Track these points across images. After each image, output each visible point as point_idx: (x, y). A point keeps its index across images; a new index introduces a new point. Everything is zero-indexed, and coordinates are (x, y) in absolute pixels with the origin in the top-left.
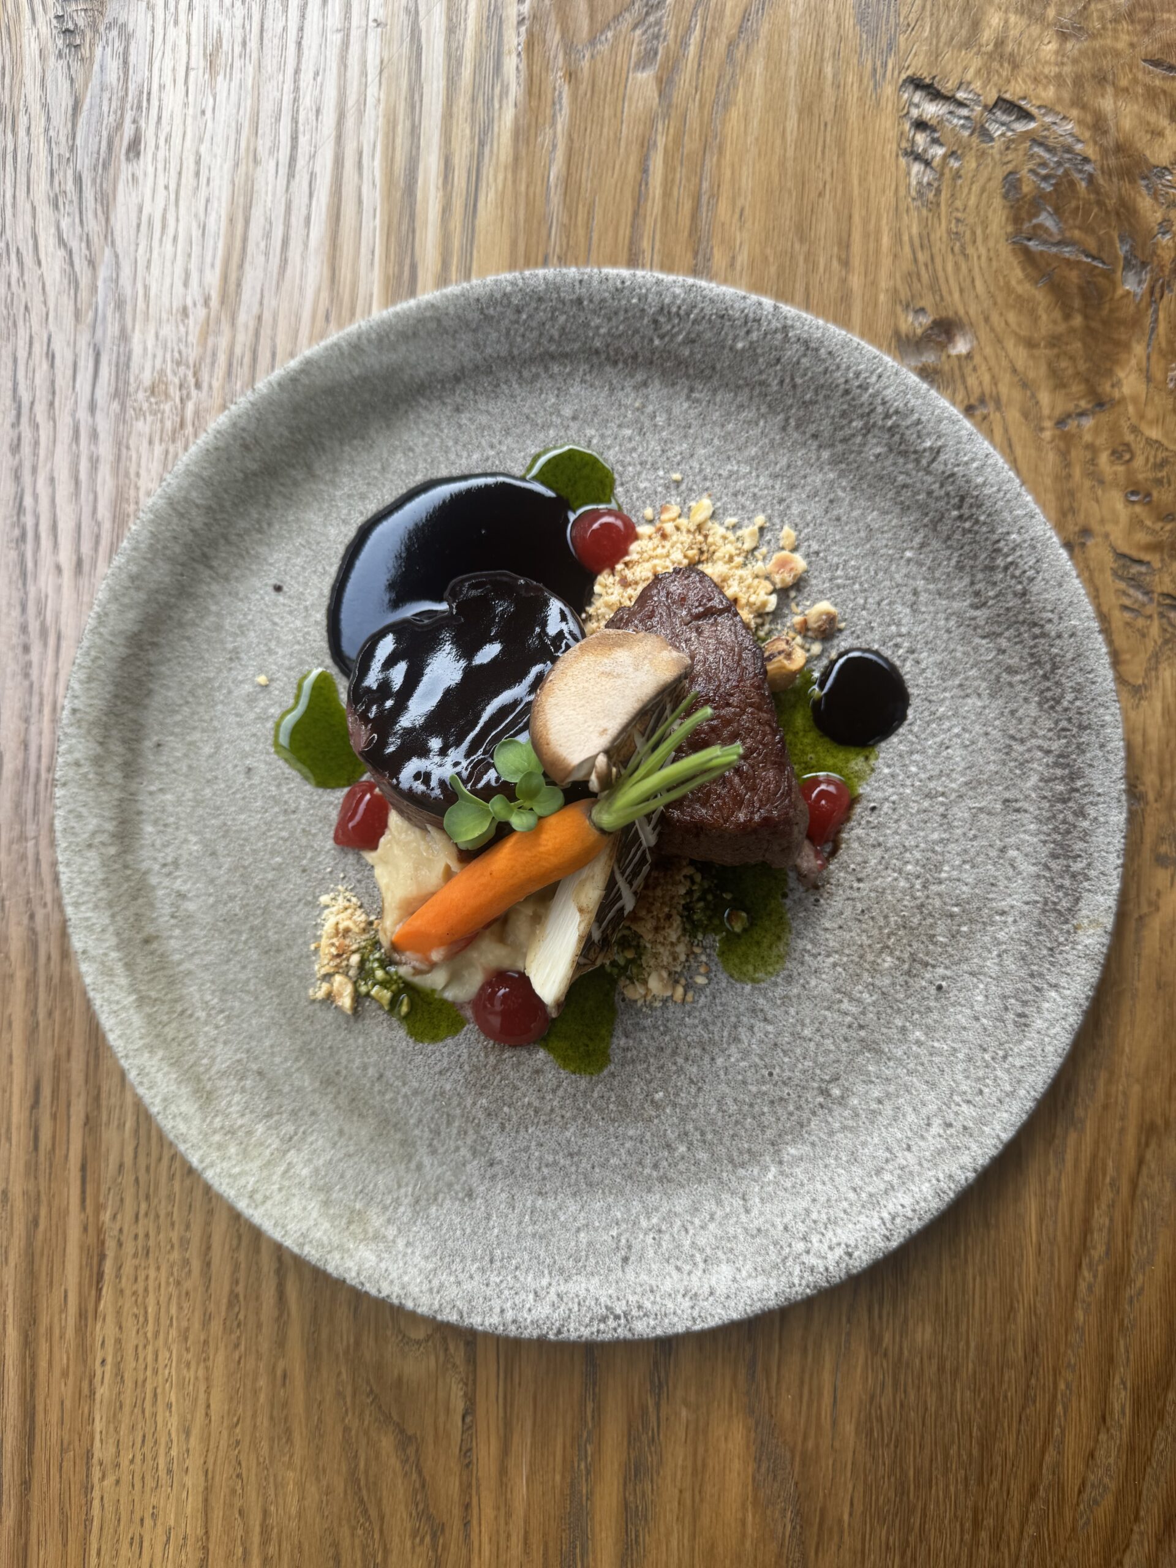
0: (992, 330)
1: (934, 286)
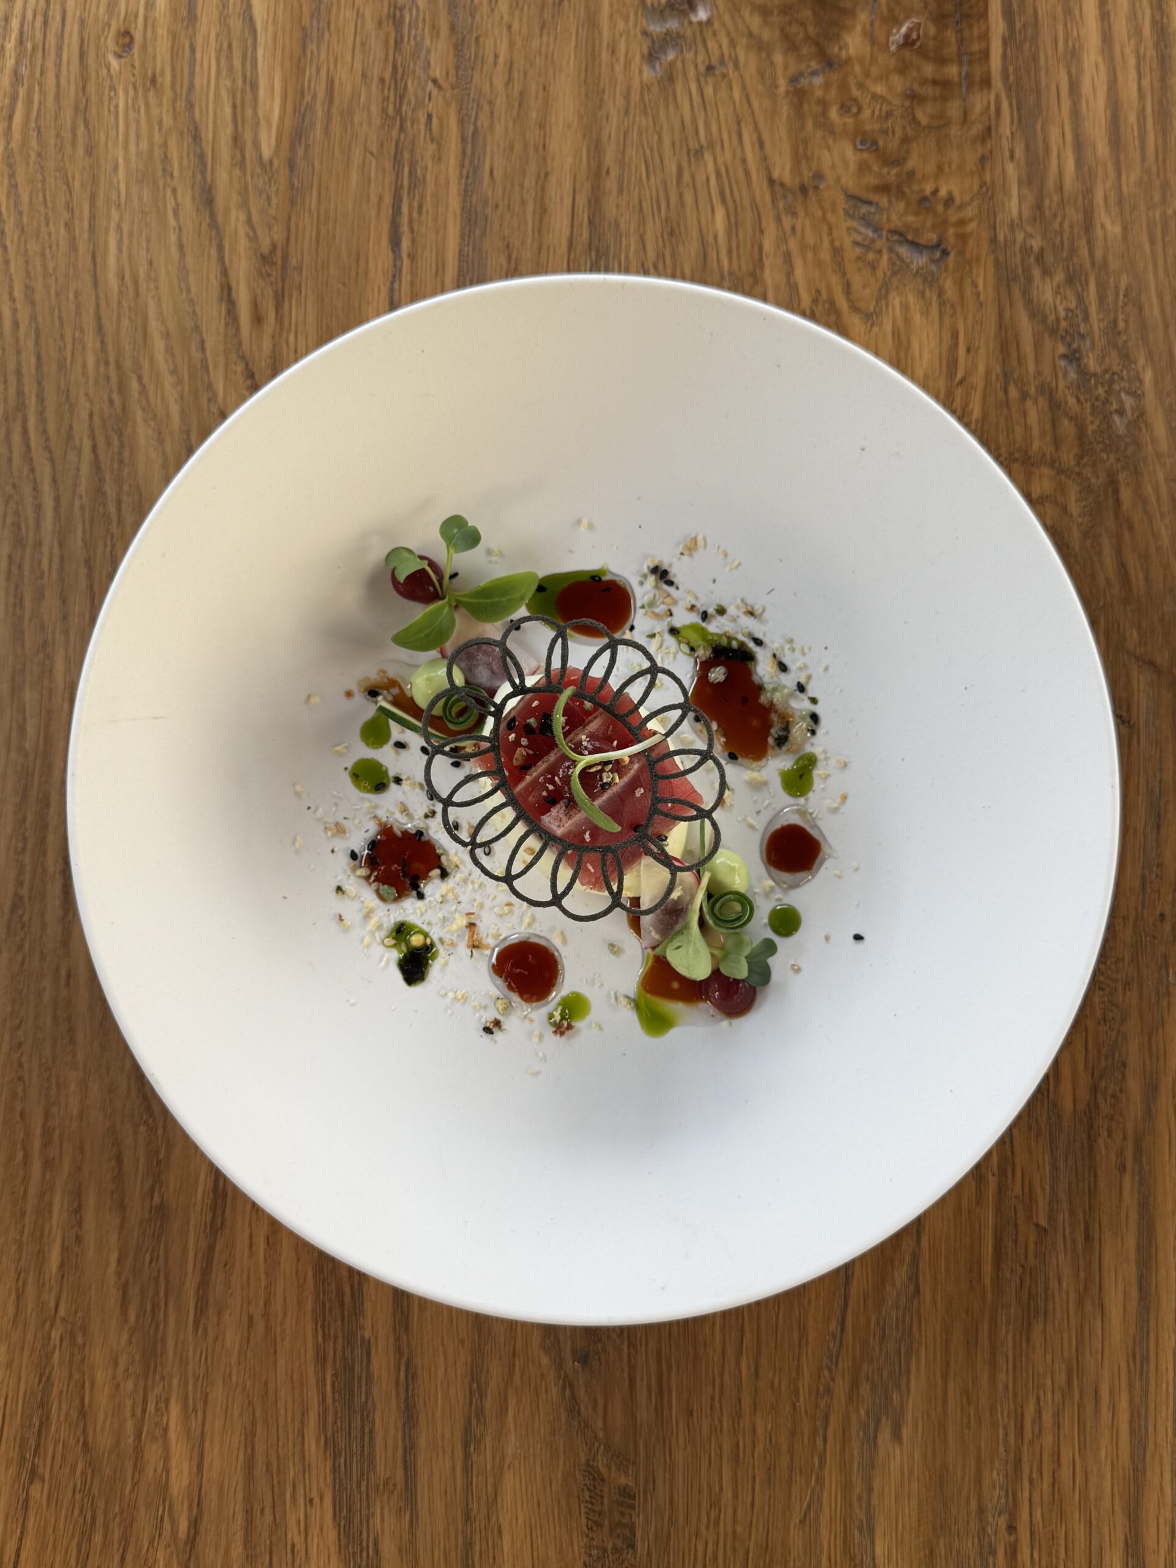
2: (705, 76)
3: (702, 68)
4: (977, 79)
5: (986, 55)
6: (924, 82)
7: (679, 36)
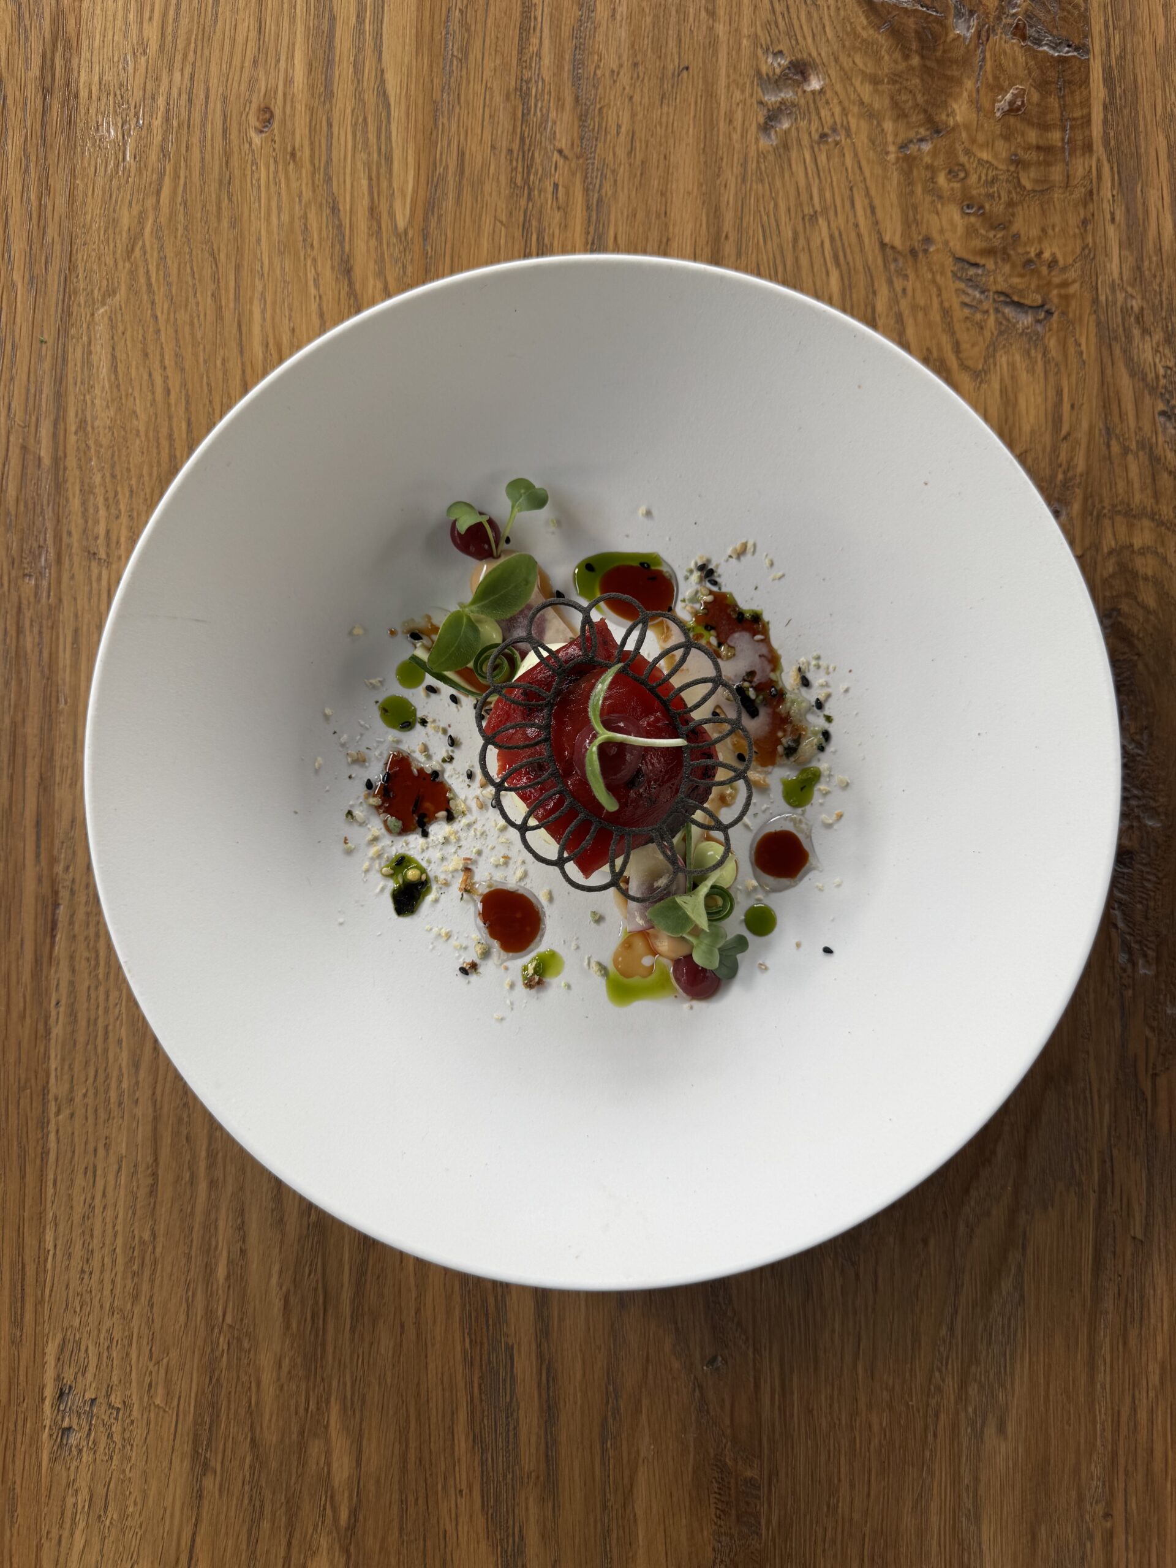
0: (842, 68)
1: (790, 33)
2: (819, 143)
3: (816, 137)
4: (1079, 143)
5: (1087, 121)
6: (1028, 148)
7: (794, 105)
